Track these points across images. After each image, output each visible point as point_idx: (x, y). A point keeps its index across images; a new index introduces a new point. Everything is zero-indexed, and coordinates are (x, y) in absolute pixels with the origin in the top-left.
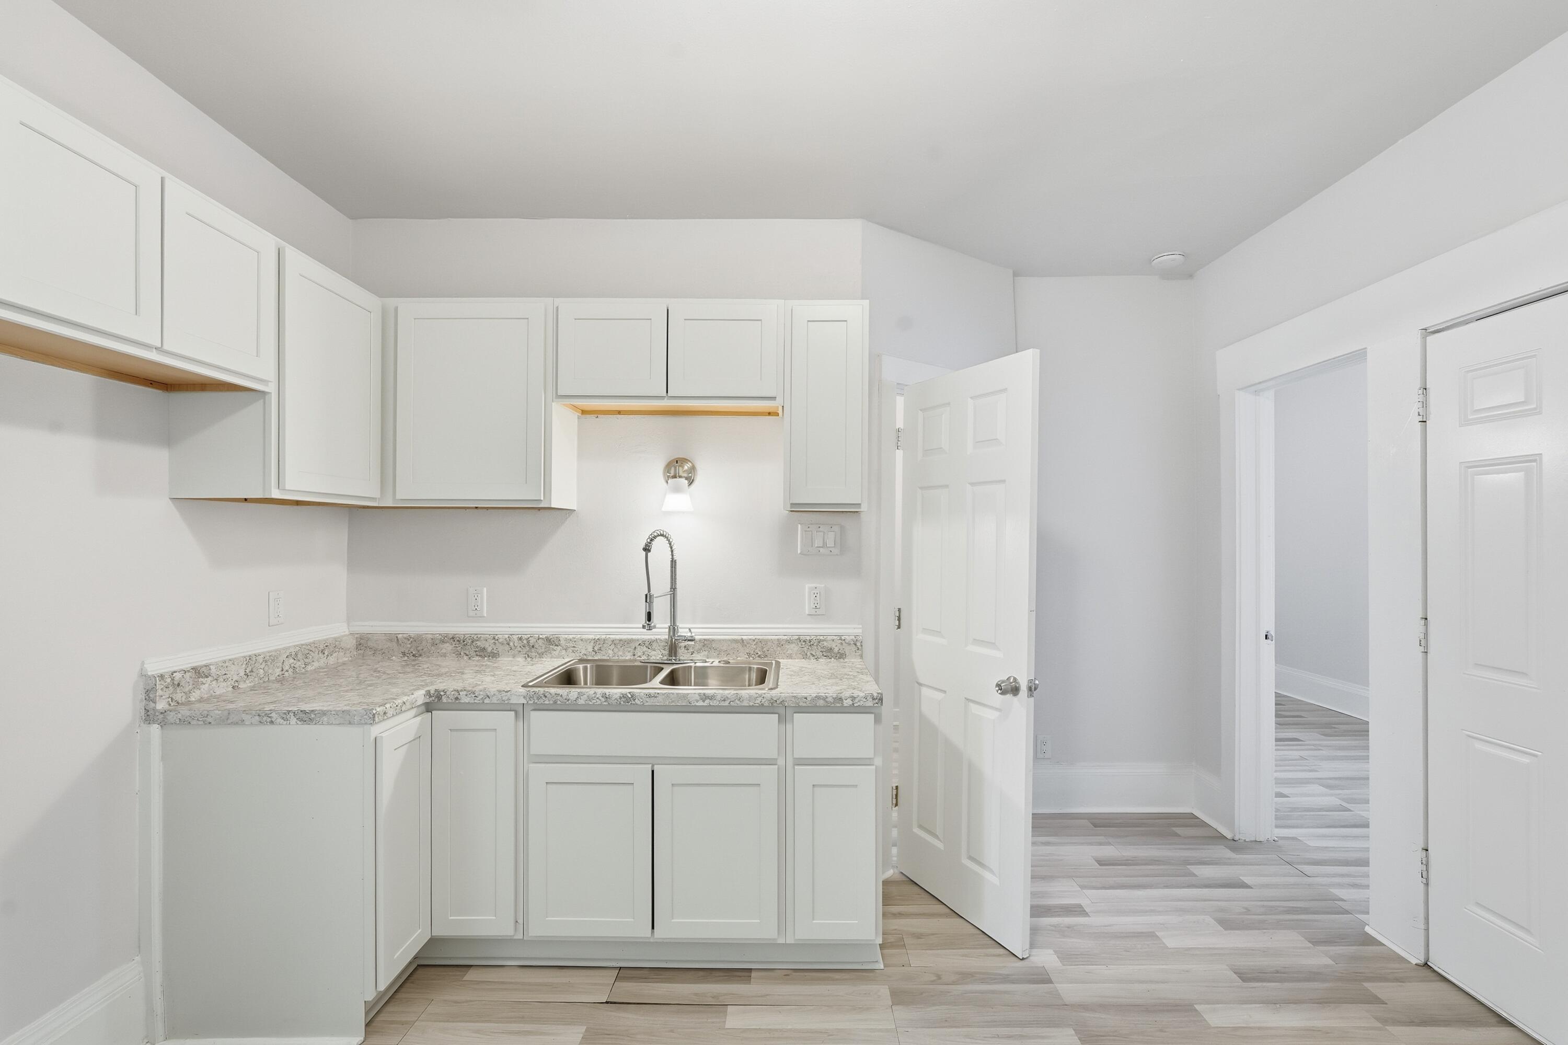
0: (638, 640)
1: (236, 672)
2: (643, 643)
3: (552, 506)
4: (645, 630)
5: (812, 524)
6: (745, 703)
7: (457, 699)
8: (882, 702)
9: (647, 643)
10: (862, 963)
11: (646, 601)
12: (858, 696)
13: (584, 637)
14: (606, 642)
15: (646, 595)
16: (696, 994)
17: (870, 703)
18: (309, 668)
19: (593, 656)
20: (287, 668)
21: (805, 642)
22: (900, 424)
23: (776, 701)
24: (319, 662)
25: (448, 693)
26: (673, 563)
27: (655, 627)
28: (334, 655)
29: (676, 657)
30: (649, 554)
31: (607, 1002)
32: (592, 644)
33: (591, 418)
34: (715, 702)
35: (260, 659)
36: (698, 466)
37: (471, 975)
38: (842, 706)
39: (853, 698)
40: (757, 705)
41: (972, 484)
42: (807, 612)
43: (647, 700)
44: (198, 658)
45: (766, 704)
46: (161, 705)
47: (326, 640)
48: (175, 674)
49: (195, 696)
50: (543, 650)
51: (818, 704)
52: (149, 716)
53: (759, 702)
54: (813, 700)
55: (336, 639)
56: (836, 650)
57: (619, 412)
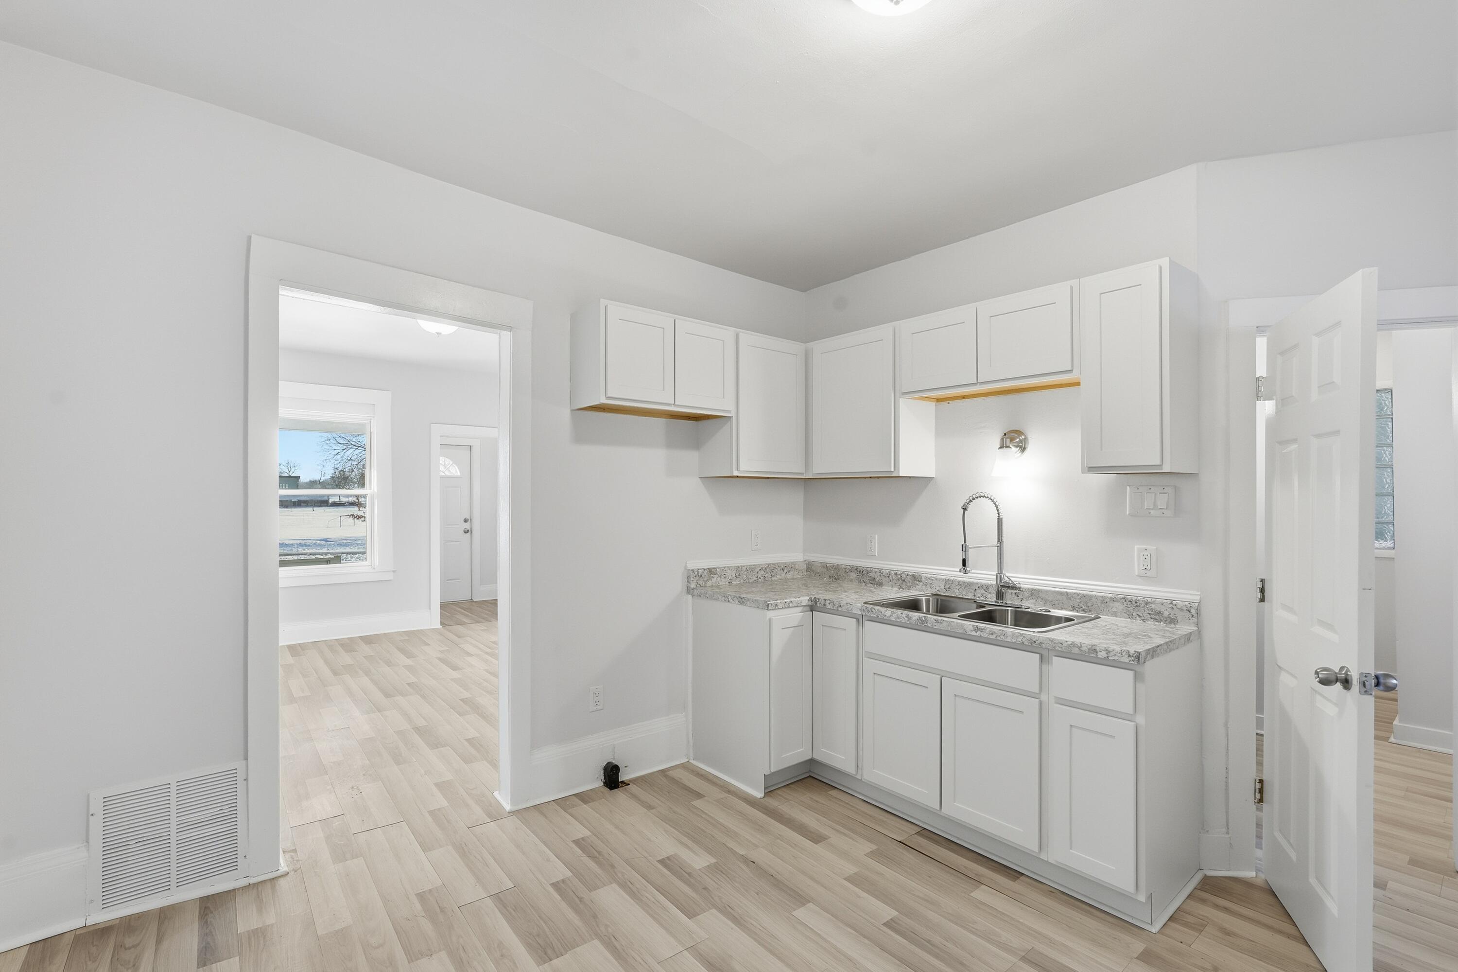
0: (977, 583)
1: (731, 574)
2: (960, 584)
3: (900, 475)
4: (962, 574)
5: (1140, 486)
6: (1009, 640)
7: (824, 605)
8: (1139, 659)
9: (985, 587)
10: (1133, 917)
11: (962, 550)
12: (1114, 650)
13: (939, 577)
14: (954, 582)
15: (962, 545)
16: (965, 867)
17: (1126, 659)
18: (774, 578)
19: (944, 593)
20: (759, 576)
21: (1131, 602)
22: (1261, 370)
23: (1035, 642)
24: (781, 576)
25: (820, 601)
26: (1000, 521)
27: (969, 572)
28: (792, 572)
29: (1002, 600)
30: (966, 512)
31: (900, 842)
32: (944, 583)
33: (945, 404)
34: (985, 634)
35: (744, 569)
36: (1029, 437)
37: (833, 793)
38: (1097, 657)
39: (1108, 652)
40: (1019, 642)
41: (1318, 436)
42: (1136, 574)
43: (936, 624)
44: (711, 564)
45: (1026, 643)
46: (693, 586)
47: (785, 563)
48: (699, 571)
49: (709, 583)
50: (911, 584)
51: (1073, 652)
52: (689, 591)
53: (1020, 640)
54: (1069, 646)
55: (792, 563)
56: (1166, 614)
57: (964, 397)
